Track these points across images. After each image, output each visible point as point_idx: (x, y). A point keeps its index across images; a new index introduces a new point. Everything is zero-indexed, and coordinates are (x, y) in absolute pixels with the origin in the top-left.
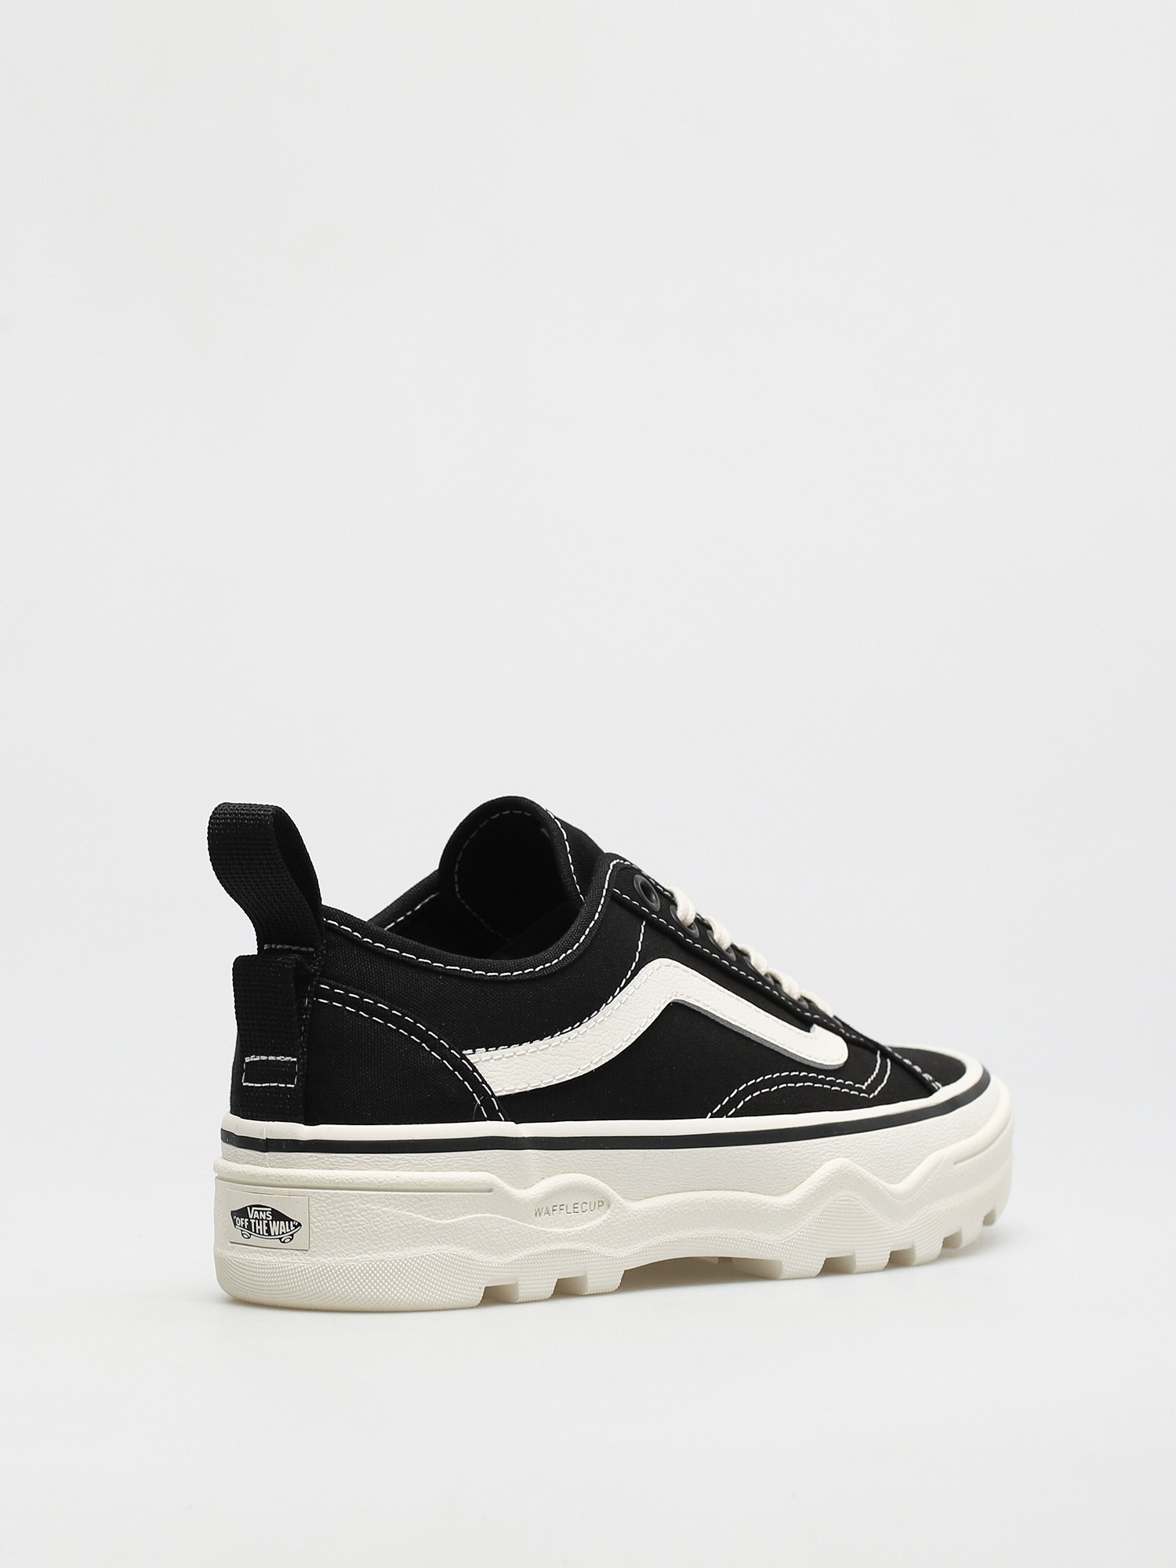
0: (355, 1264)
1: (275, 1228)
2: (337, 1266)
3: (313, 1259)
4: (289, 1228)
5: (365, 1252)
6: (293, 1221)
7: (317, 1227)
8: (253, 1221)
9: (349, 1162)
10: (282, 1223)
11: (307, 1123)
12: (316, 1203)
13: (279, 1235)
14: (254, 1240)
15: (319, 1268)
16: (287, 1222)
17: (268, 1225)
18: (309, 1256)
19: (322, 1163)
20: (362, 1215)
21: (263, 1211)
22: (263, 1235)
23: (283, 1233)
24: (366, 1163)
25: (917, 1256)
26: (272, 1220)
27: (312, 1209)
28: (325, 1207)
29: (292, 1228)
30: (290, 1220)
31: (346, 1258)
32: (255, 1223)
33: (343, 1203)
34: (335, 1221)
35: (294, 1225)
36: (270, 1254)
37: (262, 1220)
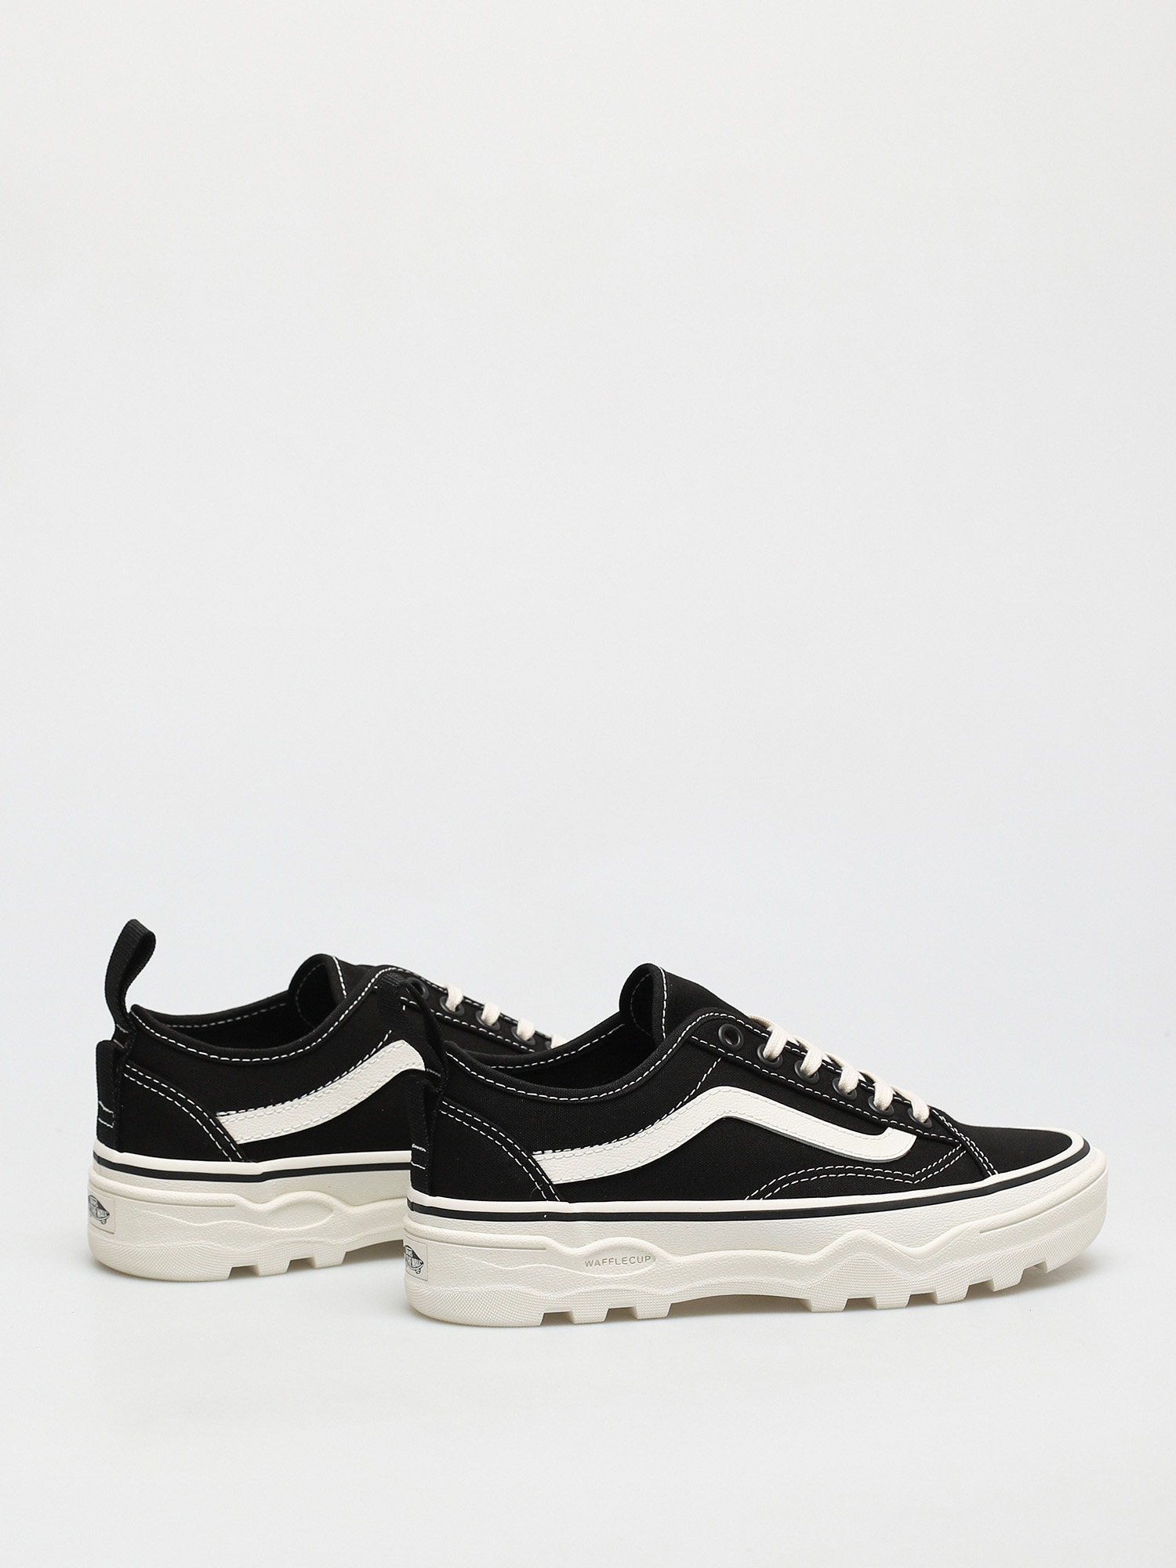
3: (429, 1286)
23: (416, 1267)
25: (938, 1298)
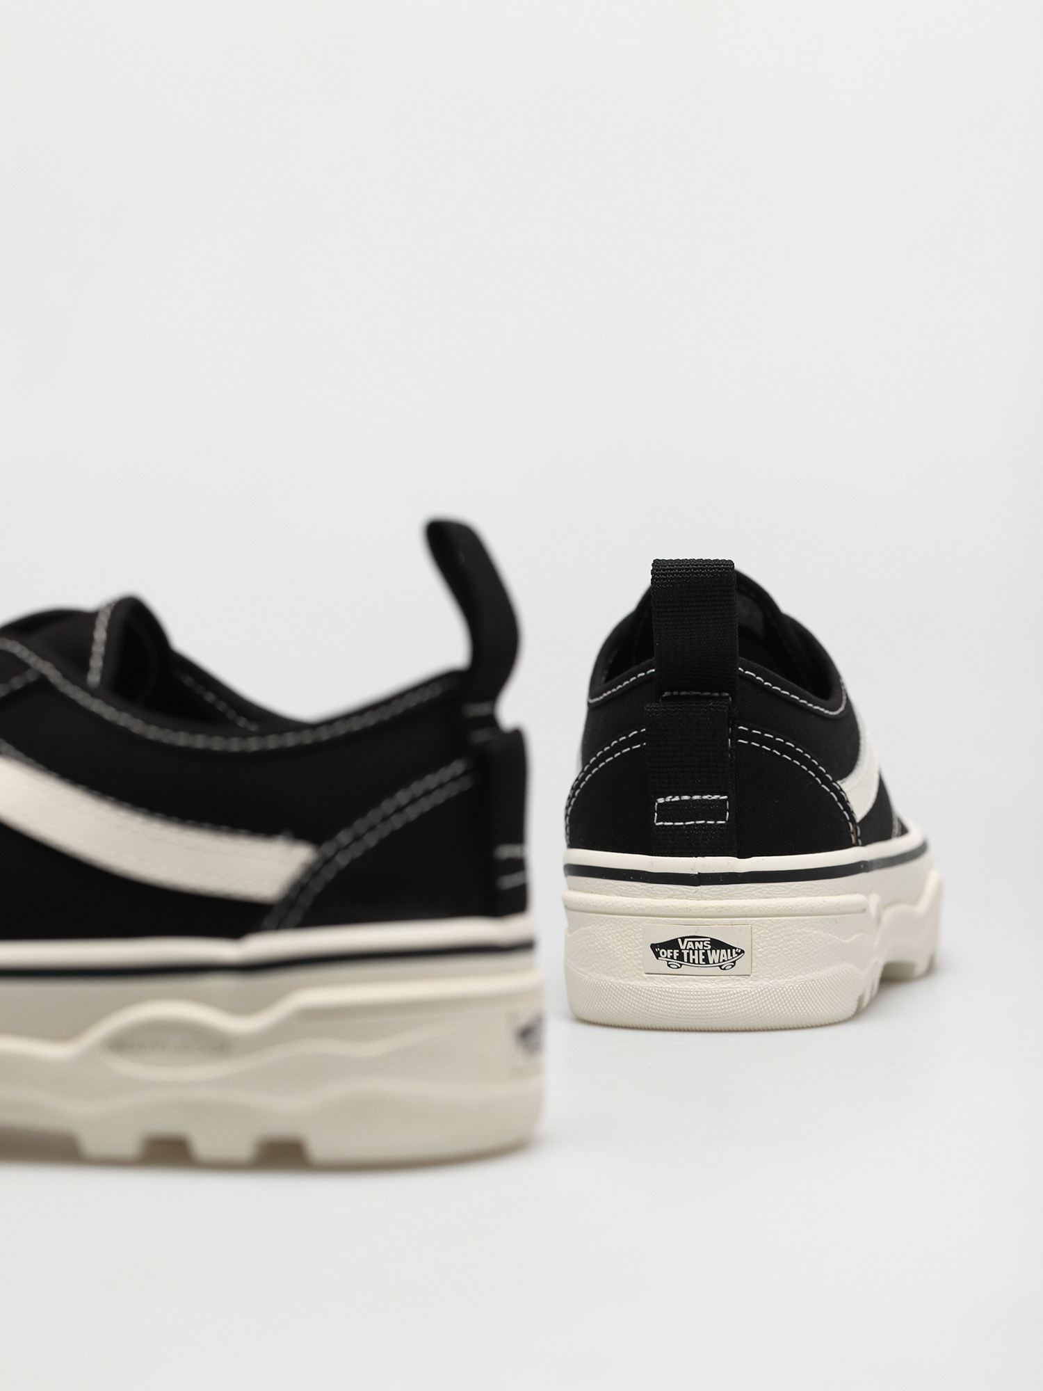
0: (793, 985)
1: (713, 956)
2: (778, 988)
3: (756, 983)
4: (732, 955)
5: (800, 973)
6: (736, 948)
7: (761, 953)
8: (685, 952)
9: (783, 891)
10: (723, 951)
11: (741, 856)
12: (759, 931)
13: (719, 962)
14: (686, 969)
15: (762, 990)
16: (729, 951)
17: (705, 954)
18: (752, 980)
19: (759, 892)
20: (799, 939)
21: (699, 942)
22: (699, 963)
23: (724, 961)
24: (796, 890)
26: (711, 950)
27: (755, 936)
28: (767, 933)
29: (734, 955)
30: (732, 948)
31: (786, 980)
32: (688, 954)
33: (784, 929)
34: (777, 945)
35: (736, 953)
36: (708, 981)
37: (699, 949)
